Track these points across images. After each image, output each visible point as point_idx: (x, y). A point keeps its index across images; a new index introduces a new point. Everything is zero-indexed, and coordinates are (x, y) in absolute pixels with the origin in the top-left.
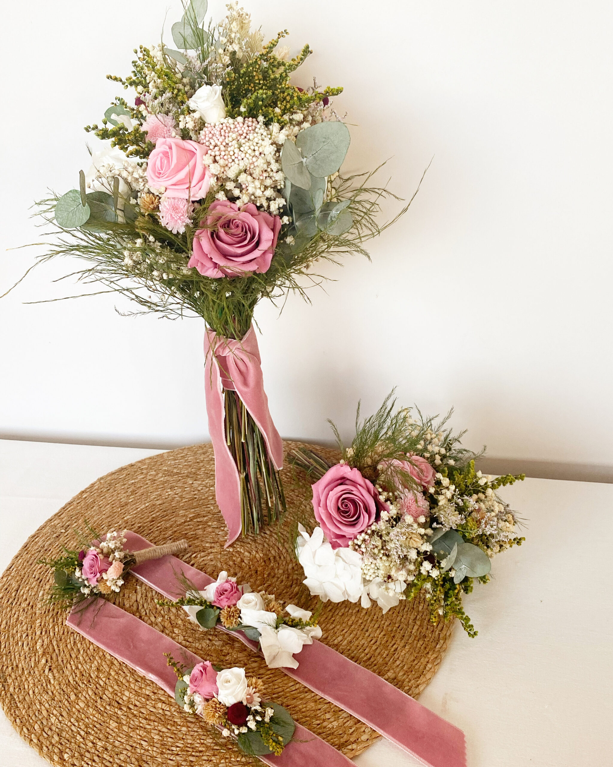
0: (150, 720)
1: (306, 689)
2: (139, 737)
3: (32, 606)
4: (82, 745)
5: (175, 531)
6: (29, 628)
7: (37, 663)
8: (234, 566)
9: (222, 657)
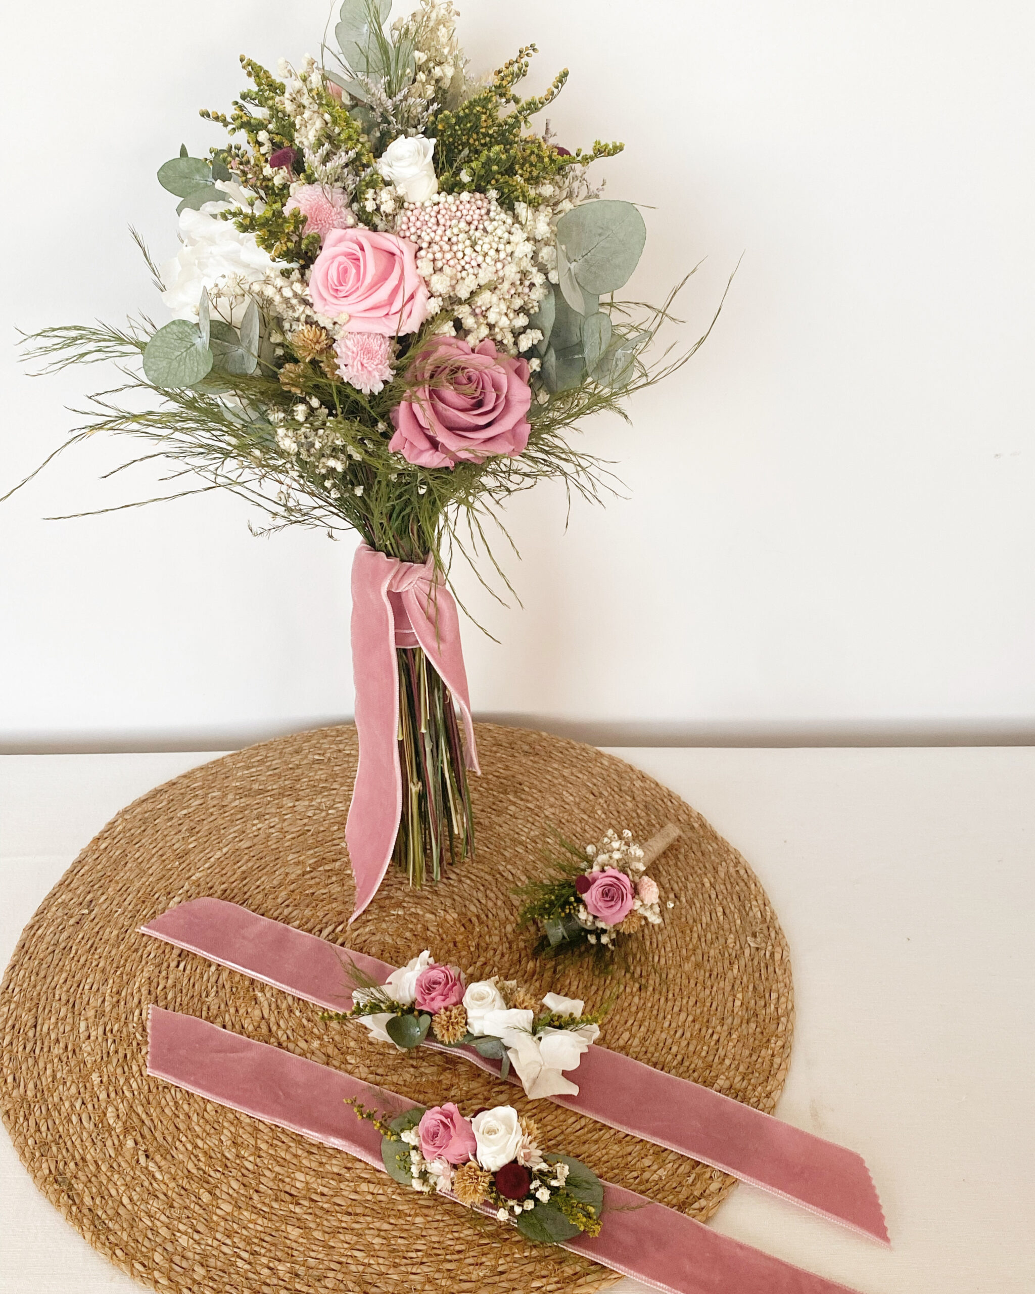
0: (357, 1214)
1: (598, 1126)
2: (346, 1246)
3: (74, 1051)
4: (250, 1275)
5: (293, 891)
6: (82, 1090)
7: (119, 1148)
8: (414, 938)
9: (445, 1093)
